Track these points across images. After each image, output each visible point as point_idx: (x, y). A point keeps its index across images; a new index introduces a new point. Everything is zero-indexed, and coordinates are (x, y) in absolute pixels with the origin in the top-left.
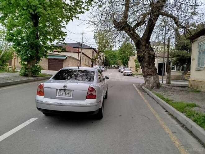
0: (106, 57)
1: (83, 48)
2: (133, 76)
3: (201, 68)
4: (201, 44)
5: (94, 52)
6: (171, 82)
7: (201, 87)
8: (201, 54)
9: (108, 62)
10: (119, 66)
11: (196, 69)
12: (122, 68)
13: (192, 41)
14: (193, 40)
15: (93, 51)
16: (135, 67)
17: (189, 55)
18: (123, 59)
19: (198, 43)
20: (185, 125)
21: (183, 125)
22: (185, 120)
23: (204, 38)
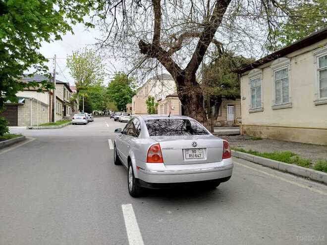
0: (86, 98)
1: (57, 83)
3: (257, 110)
4: (252, 79)
5: (67, 90)
6: (215, 131)
7: (261, 133)
8: (256, 92)
9: (90, 106)
10: (104, 112)
11: (251, 111)
12: (118, 115)
13: (239, 75)
14: (241, 74)
15: (65, 87)
16: (147, 113)
17: (238, 92)
18: (118, 101)
19: (250, 78)
20: (308, 177)
21: (306, 177)
22: (306, 171)
23: (257, 71)
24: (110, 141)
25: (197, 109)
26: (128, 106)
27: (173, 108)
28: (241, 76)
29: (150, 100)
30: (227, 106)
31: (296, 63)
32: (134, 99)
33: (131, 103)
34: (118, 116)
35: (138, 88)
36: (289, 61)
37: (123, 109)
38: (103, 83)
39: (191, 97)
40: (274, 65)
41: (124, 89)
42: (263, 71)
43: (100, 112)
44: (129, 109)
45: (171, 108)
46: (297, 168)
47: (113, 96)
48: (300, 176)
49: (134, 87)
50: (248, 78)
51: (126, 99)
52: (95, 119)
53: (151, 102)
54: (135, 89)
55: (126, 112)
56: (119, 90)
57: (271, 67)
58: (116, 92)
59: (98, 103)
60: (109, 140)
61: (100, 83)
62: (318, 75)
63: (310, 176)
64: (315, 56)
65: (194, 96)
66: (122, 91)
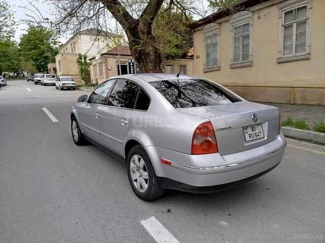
2: (78, 89)
3: (213, 69)
4: (208, 35)
8: (211, 49)
10: (18, 74)
12: (38, 76)
13: (192, 30)
14: (194, 29)
16: (78, 73)
18: (36, 60)
19: (204, 34)
20: (311, 141)
21: (308, 140)
22: (309, 134)
23: (214, 26)
24: (45, 109)
25: (155, 69)
26: (50, 66)
27: (109, 68)
28: (195, 32)
29: (81, 58)
30: (166, 67)
31: (259, 17)
32: (58, 58)
33: (55, 62)
34: (39, 79)
35: (60, 44)
36: (251, 15)
37: (44, 70)
38: (13, 37)
39: (148, 54)
40: (233, 19)
41: (42, 45)
42: (220, 26)
43: (11, 74)
44: (52, 69)
45: (108, 68)
46: (295, 131)
47: (29, 54)
48: (301, 139)
49: (55, 43)
50: (202, 34)
51: (46, 58)
52: (8, 82)
53: (83, 60)
54: (57, 46)
55: (48, 73)
56: (36, 47)
57: (231, 21)
58: (33, 49)
59: (8, 63)
60: (43, 109)
61: (10, 36)
62: (282, 32)
63: (314, 140)
64: (281, 11)
65: (151, 53)
66: (40, 47)
